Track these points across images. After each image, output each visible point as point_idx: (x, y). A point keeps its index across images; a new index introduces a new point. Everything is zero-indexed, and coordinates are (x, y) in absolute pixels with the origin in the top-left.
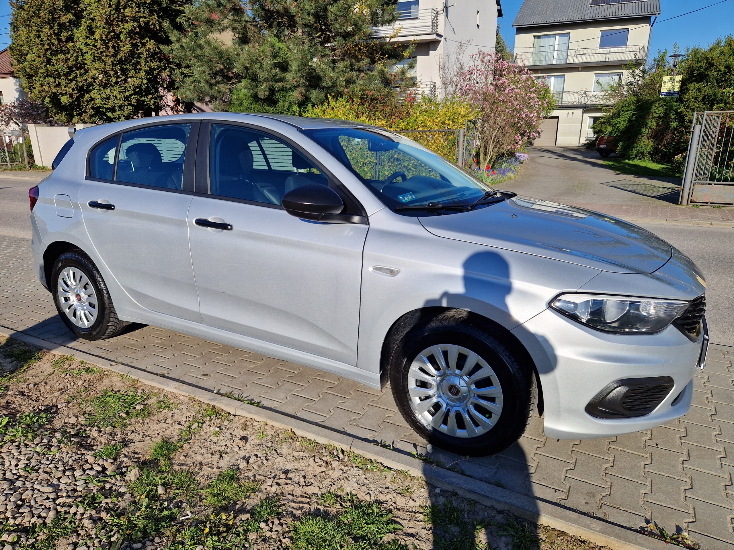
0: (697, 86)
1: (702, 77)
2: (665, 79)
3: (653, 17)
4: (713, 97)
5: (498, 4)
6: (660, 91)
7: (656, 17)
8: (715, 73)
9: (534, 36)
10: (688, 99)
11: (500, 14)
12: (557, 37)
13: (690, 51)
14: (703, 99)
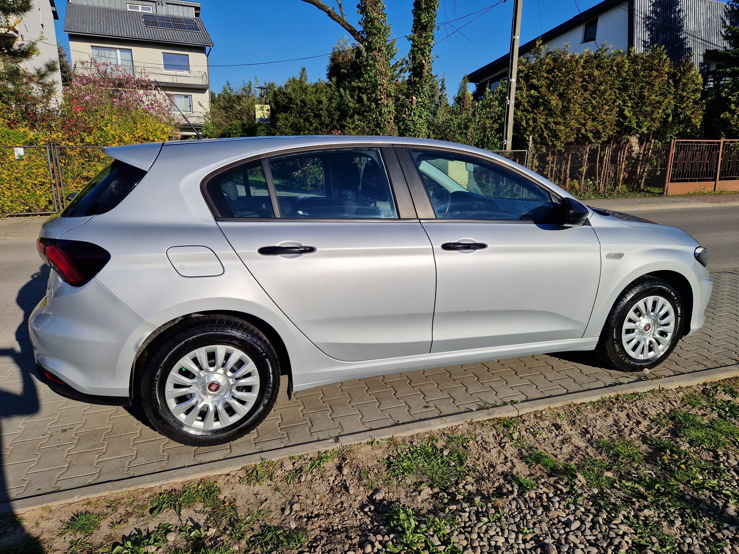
0: (284, 115)
1: (286, 109)
2: (257, 106)
3: (207, 49)
4: (299, 125)
5: (53, 5)
6: (255, 116)
7: (211, 49)
8: (295, 106)
9: (92, 46)
10: (281, 126)
11: (55, 16)
12: (118, 51)
13: (267, 85)
14: (291, 126)
